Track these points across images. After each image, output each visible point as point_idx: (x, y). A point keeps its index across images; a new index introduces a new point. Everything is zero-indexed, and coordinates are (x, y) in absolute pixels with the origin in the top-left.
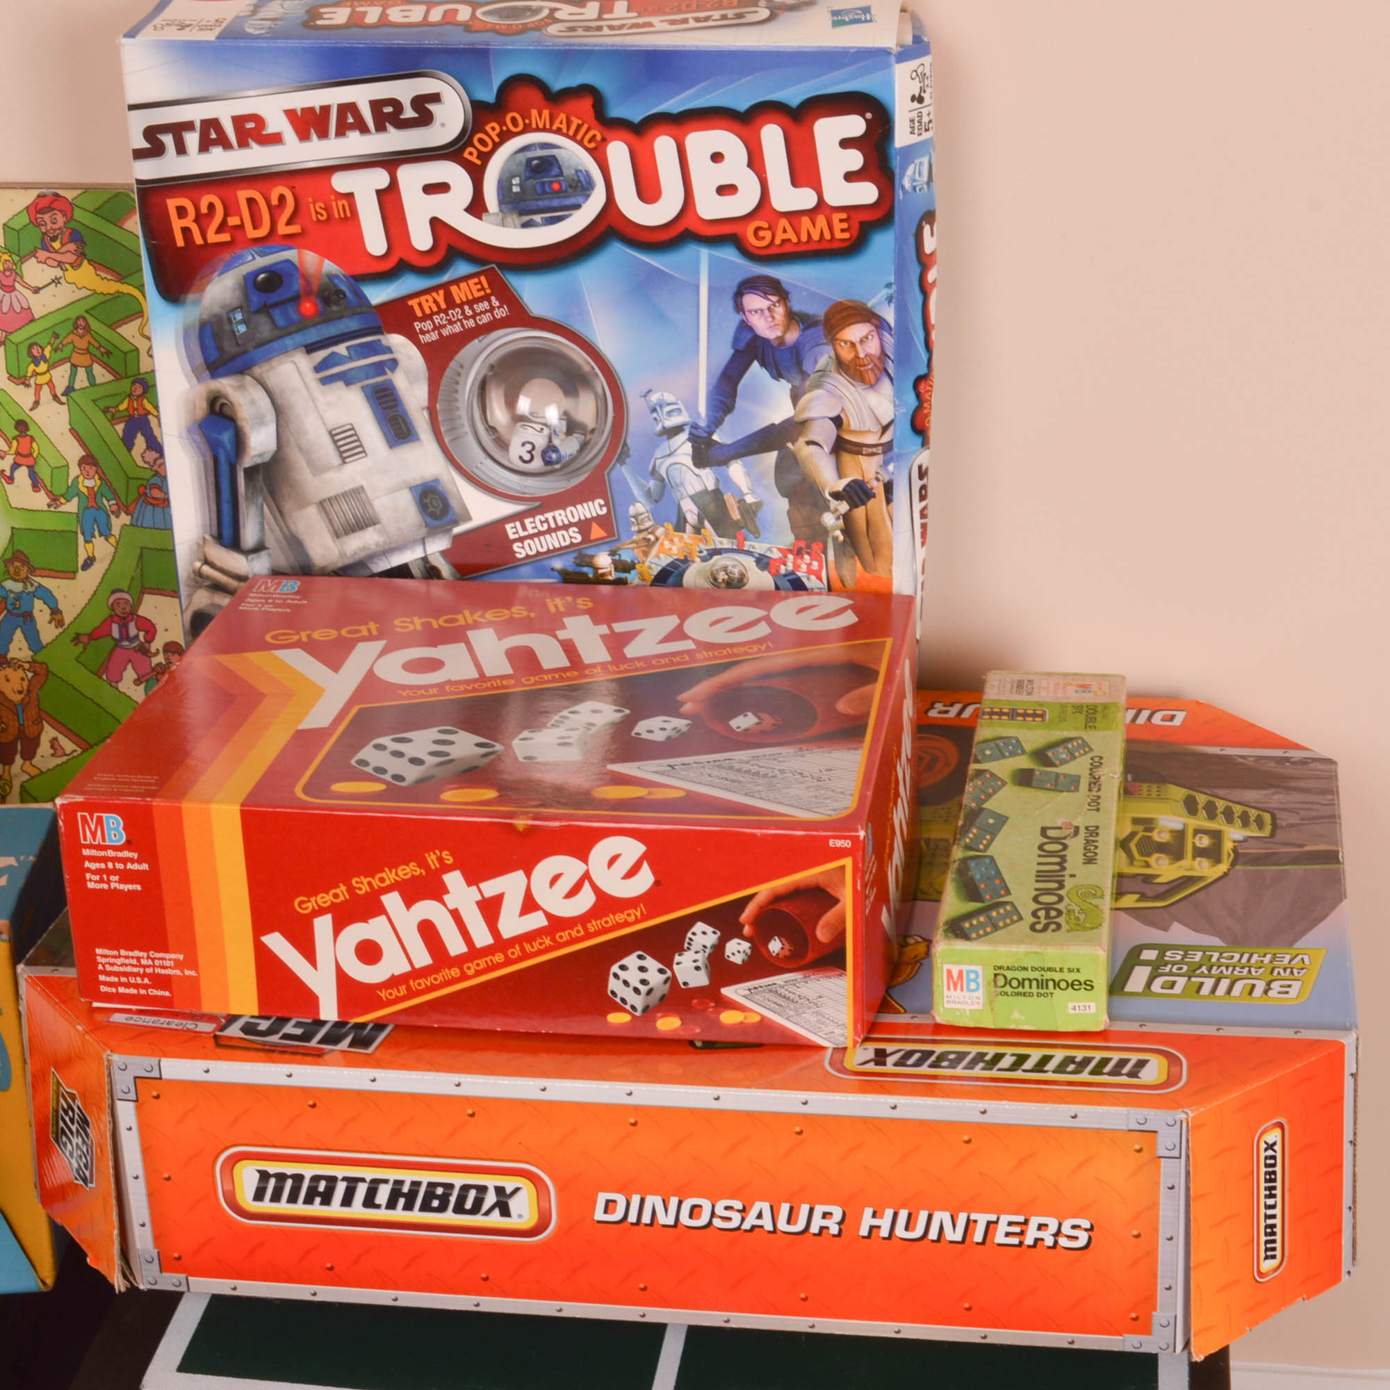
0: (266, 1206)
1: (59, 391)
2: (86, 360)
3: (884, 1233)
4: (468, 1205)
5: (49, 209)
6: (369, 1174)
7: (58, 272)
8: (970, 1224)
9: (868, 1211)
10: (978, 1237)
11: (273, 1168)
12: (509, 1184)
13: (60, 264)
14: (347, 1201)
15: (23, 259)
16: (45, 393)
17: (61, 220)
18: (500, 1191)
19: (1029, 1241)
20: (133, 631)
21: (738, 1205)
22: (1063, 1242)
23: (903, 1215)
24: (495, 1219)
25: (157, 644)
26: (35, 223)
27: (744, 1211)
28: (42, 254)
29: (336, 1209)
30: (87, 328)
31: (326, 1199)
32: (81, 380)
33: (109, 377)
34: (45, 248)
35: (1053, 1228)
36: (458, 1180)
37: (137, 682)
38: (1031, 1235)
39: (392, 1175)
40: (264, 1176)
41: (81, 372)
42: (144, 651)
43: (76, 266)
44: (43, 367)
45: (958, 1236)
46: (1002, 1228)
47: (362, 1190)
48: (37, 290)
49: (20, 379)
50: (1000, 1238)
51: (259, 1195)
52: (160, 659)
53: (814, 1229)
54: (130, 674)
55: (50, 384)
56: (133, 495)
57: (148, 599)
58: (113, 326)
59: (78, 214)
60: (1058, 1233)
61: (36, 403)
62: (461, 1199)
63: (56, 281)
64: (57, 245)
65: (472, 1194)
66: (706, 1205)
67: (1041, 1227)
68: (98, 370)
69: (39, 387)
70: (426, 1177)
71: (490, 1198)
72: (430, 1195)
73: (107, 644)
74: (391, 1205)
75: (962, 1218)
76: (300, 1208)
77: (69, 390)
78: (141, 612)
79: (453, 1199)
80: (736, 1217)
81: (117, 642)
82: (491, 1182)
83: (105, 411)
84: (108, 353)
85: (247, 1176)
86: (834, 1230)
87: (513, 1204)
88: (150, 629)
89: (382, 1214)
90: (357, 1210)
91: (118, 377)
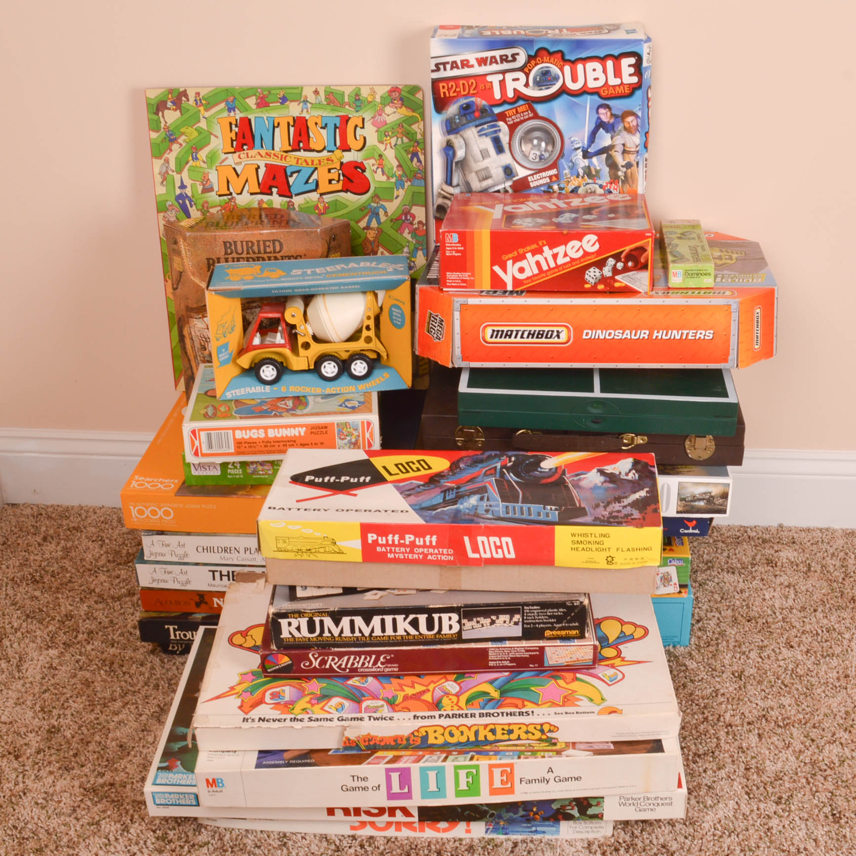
0: (494, 340)
1: (393, 145)
2: (401, 136)
3: (660, 338)
4: (549, 336)
5: (395, 91)
6: (522, 329)
7: (395, 110)
8: (682, 334)
9: (656, 331)
10: (684, 338)
11: (496, 328)
12: (560, 329)
13: (396, 108)
14: (516, 337)
15: (385, 106)
16: (388, 146)
17: (397, 94)
18: (558, 332)
19: (697, 338)
20: (409, 217)
21: (621, 332)
22: (706, 338)
23: (665, 332)
24: (556, 340)
25: (416, 221)
26: (390, 95)
27: (623, 333)
28: (391, 104)
29: (512, 339)
30: (402, 126)
31: (510, 337)
32: (399, 142)
33: (408, 141)
34: (392, 103)
35: (704, 334)
36: (546, 329)
37: (409, 233)
38: (698, 336)
39: (528, 328)
40: (494, 331)
41: (400, 139)
42: (412, 223)
43: (400, 108)
44: (388, 138)
45: (679, 338)
46: (691, 334)
47: (520, 333)
48: (388, 115)
49: (381, 142)
50: (690, 337)
51: (492, 337)
52: (416, 226)
53: (641, 338)
54: (407, 231)
55: (390, 143)
56: (412, 176)
57: (414, 208)
58: (410, 126)
59: (403, 93)
60: (705, 335)
61: (385, 149)
62: (547, 334)
63: (395, 112)
64: (395, 102)
65: (550, 333)
66: (613, 332)
67: (701, 334)
68: (405, 139)
69: (386, 144)
70: (537, 329)
71: (555, 334)
72: (539, 334)
73: (401, 222)
74: (528, 337)
75: (680, 332)
76: (503, 340)
77: (396, 145)
78: (412, 212)
79: (545, 335)
80: (621, 335)
81: (404, 221)
82: (555, 329)
83: (406, 151)
84: (408, 134)
85: (489, 331)
86: (646, 338)
87: (561, 335)
88: (414, 217)
89: (525, 340)
90: (519, 339)
91: (410, 140)
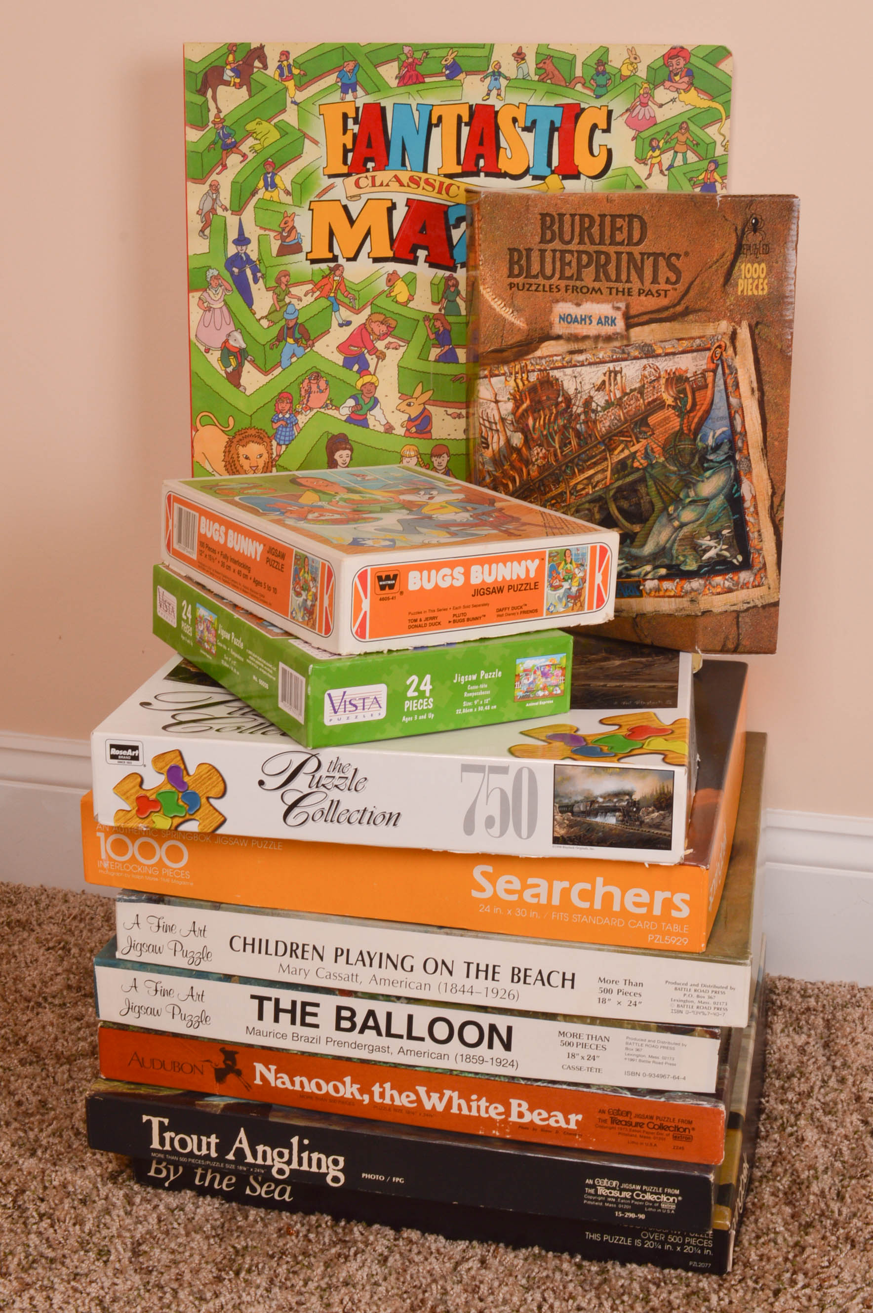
1: (665, 167)
2: (683, 148)
5: (677, 56)
7: (675, 95)
13: (677, 90)
15: (656, 87)
16: (656, 169)
17: (682, 62)
26: (666, 64)
28: (668, 84)
30: (687, 129)
32: (679, 160)
33: (696, 159)
34: (670, 80)
41: (680, 156)
43: (686, 91)
44: (657, 152)
48: (661, 106)
49: (642, 161)
55: (660, 163)
58: (703, 128)
59: (693, 60)
61: (650, 175)
63: (673, 100)
64: (677, 78)
68: (690, 154)
69: (652, 165)
77: (671, 167)
83: (690, 180)
84: (697, 144)
91: (701, 159)
